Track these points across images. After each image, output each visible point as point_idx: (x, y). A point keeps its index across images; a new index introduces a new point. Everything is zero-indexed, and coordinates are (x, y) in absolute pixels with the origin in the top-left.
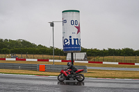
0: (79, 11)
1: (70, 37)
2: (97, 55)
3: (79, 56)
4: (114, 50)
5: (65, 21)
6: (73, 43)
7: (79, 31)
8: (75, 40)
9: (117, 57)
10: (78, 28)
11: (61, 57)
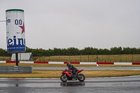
0: (23, 11)
1: (15, 37)
2: (43, 55)
3: (25, 57)
4: (60, 49)
5: (8, 21)
6: (17, 44)
7: (23, 31)
8: (19, 40)
9: (63, 57)
10: (23, 28)
11: (6, 58)
